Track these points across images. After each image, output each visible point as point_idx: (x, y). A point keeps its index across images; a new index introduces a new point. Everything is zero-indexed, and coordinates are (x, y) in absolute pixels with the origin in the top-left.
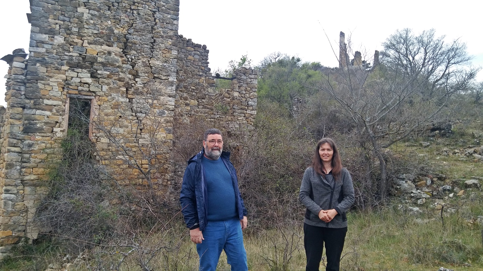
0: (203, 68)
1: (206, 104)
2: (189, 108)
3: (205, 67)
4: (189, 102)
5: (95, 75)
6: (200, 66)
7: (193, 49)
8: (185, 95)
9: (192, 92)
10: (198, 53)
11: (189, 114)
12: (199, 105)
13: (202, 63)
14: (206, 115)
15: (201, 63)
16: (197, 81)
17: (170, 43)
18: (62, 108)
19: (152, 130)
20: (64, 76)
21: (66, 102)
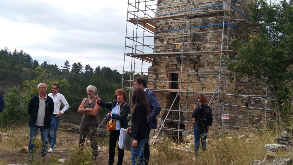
18: (166, 78)
19: (209, 88)
20: (166, 62)
21: (168, 75)
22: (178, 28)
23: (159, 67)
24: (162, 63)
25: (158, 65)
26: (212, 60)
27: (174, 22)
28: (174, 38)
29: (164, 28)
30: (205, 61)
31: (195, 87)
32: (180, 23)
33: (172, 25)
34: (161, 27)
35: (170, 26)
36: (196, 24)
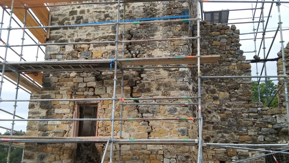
0: (233, 52)
1: (241, 95)
2: (218, 103)
3: (235, 50)
4: (217, 95)
5: (99, 77)
6: (228, 50)
7: (218, 33)
8: (212, 87)
9: (220, 82)
10: (226, 36)
11: (218, 109)
12: (231, 97)
13: (231, 47)
14: (242, 109)
15: (229, 46)
16: (227, 68)
17: (179, 29)
18: (71, 115)
19: (162, 133)
20: (72, 83)
21: (74, 110)
22: (97, 20)
23: (55, 94)
24: (61, 86)
25: (54, 89)
26: (165, 80)
27: (88, 11)
28: (88, 38)
29: (66, 21)
30: (152, 81)
31: (133, 130)
32: (100, 12)
33: (85, 16)
34: (61, 19)
35: (80, 18)
36: (132, 15)
